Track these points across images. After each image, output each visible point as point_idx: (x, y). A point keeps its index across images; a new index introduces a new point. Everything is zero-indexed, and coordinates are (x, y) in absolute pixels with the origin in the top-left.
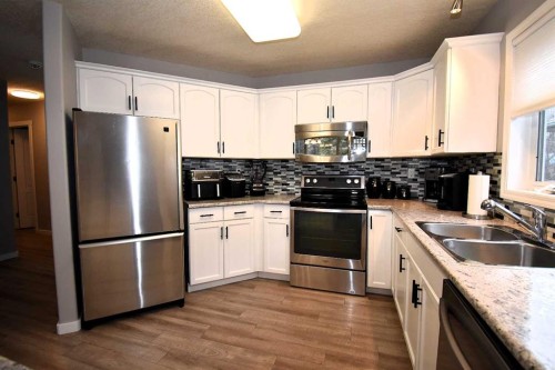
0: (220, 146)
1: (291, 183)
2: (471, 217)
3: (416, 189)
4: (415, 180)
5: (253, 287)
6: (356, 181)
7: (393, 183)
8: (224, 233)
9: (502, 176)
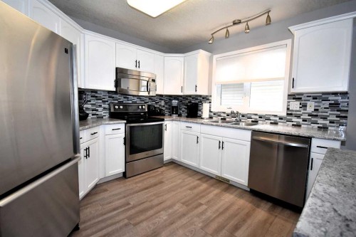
4: (164, 106)
6: (144, 107)
8: (88, 153)
9: (212, 104)
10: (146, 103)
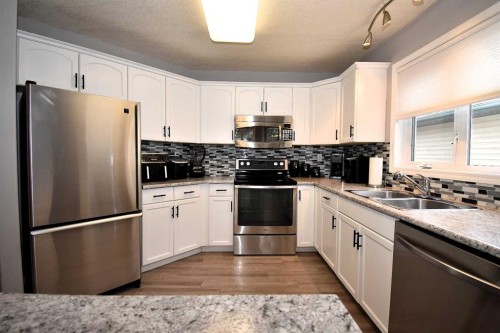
0: (166, 130)
1: (226, 166)
2: (372, 187)
3: (324, 170)
4: (322, 163)
5: (201, 261)
6: (282, 164)
7: (308, 165)
8: (175, 212)
9: (390, 158)
10: (288, 158)
